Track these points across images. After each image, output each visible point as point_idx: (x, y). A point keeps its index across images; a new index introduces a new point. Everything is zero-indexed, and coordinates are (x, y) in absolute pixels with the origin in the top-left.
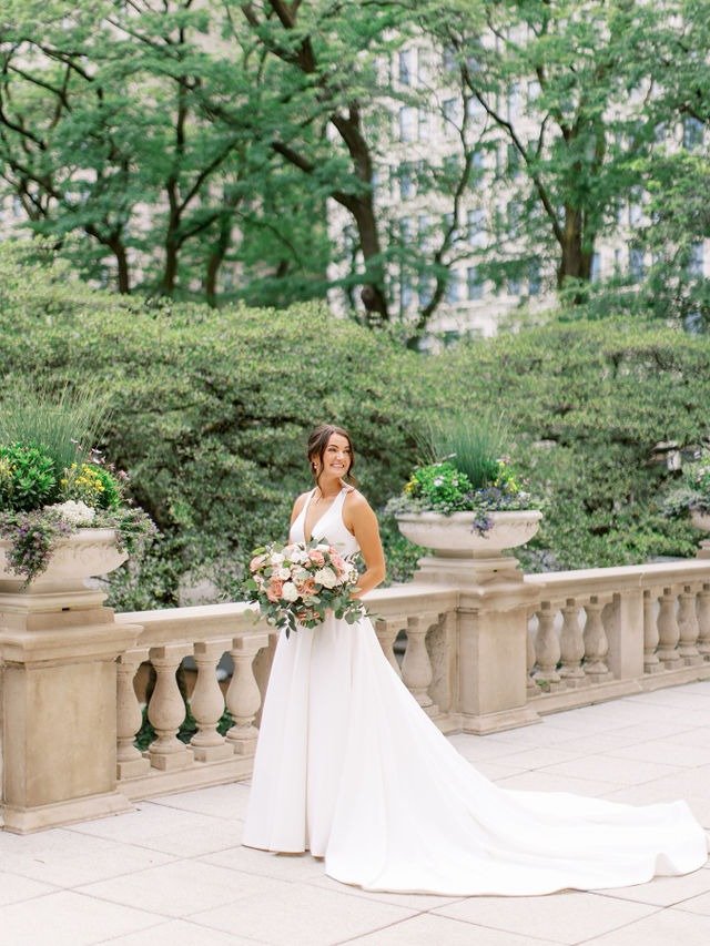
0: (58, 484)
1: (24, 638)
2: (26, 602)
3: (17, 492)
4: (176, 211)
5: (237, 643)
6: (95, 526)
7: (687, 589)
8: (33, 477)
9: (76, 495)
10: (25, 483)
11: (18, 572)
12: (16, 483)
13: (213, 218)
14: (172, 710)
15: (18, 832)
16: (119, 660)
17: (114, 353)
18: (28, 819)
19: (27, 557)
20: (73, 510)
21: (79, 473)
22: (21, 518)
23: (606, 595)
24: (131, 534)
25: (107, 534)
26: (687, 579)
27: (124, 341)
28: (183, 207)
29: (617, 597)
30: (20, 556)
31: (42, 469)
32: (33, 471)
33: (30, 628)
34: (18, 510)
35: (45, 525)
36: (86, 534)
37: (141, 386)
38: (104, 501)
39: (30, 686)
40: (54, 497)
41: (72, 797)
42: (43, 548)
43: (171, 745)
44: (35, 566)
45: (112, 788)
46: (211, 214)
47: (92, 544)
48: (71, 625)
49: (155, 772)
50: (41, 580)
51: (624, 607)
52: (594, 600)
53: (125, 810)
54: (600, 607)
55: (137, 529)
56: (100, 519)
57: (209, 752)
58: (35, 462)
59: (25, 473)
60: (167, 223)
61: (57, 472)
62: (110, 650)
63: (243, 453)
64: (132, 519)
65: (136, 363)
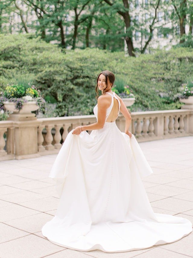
0: (25, 92)
1: (18, 122)
2: (19, 116)
3: (17, 94)
4: (77, 16)
5: (64, 125)
6: (32, 101)
7: (176, 116)
8: (20, 91)
9: (29, 94)
10: (18, 92)
11: (17, 110)
12: (17, 92)
13: (87, 18)
14: (50, 138)
15: (17, 159)
16: (38, 127)
17: (47, 62)
18: (20, 157)
19: (18, 107)
20: (28, 98)
21: (29, 90)
22: (18, 99)
23: (153, 117)
24: (39, 103)
25: (34, 102)
26: (176, 114)
27: (49, 59)
28: (79, 14)
29: (156, 118)
30: (17, 107)
31: (22, 90)
32: (20, 90)
33: (20, 120)
34: (17, 98)
35: (22, 100)
36: (30, 102)
37: (52, 69)
38: (35, 96)
39: (20, 132)
40: (24, 95)
41: (28, 154)
42: (22, 105)
43: (50, 145)
44: (20, 109)
45: (36, 153)
46: (86, 16)
47: (32, 104)
48: (28, 120)
49: (46, 151)
50: (21, 111)
51: (158, 120)
52: (150, 118)
53: (39, 157)
54: (152, 120)
55: (41, 101)
56: (33, 99)
57: (58, 147)
58: (21, 88)
59: (19, 91)
60: (75, 19)
61: (25, 91)
62: (36, 126)
63: (76, 84)
64: (40, 100)
65: (51, 64)
